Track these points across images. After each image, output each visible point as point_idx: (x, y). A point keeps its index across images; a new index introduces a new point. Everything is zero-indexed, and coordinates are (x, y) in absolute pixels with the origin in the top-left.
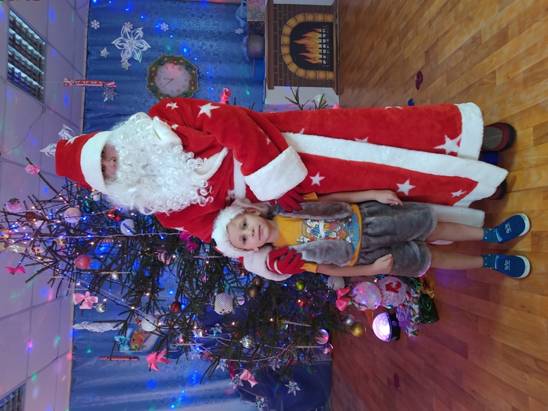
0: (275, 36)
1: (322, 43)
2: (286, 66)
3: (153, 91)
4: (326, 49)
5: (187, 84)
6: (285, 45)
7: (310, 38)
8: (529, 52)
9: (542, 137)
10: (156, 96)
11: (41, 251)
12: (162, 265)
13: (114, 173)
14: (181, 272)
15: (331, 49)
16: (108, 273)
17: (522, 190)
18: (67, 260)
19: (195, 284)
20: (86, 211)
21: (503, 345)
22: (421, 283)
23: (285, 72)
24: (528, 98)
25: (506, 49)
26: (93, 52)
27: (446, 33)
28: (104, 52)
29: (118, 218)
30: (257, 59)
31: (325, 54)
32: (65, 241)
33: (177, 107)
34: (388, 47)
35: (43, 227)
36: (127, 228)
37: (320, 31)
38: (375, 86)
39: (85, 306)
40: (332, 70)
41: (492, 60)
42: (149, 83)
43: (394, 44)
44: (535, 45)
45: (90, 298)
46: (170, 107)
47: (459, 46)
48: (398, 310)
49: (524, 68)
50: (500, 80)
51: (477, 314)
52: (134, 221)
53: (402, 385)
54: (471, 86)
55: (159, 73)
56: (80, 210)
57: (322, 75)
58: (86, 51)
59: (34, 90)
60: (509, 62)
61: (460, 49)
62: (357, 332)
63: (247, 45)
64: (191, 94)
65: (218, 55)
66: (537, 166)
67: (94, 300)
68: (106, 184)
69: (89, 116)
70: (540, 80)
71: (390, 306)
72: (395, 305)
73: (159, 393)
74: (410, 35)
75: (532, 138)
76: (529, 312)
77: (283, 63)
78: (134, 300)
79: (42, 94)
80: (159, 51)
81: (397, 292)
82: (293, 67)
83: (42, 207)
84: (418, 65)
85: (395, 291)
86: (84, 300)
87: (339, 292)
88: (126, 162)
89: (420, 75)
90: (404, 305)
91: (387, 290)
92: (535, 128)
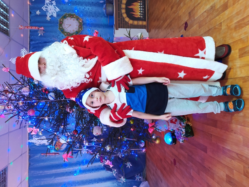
0: (119, 4)
1: (141, 8)
2: (124, 18)
3: (62, 31)
4: (142, 10)
5: (77, 27)
6: (123, 9)
7: (135, 5)
8: (238, 14)
9: (243, 54)
10: (63, 33)
11: (12, 108)
12: (68, 113)
13: (45, 70)
14: (77, 116)
15: (145, 11)
16: (43, 118)
17: (233, 78)
18: (24, 111)
19: (84, 122)
20: (32, 89)
21: (223, 148)
22: (186, 120)
23: (124, 22)
24: (237, 35)
25: (227, 12)
26: (32, 12)
27: (198, 4)
28: (38, 12)
29: (47, 92)
30: (110, 15)
31: (142, 13)
32: (23, 103)
33: (73, 39)
34: (171, 10)
35: (12, 97)
36: (51, 97)
37: (140, 2)
38: (165, 28)
39: (33, 133)
40: (145, 20)
41: (220, 18)
42: (60, 27)
43: (174, 9)
44: (240, 10)
45: (35, 129)
46: (70, 39)
47: (205, 10)
48: (175, 131)
49: (235, 21)
50: (224, 27)
51: (211, 133)
52: (55, 93)
53: (177, 164)
54: (210, 29)
55: (64, 22)
56: (29, 88)
57: (140, 23)
58: (29, 12)
59: (5, 31)
60: (228, 19)
61: (205, 12)
62: (157, 142)
63: (105, 9)
64: (79, 32)
65: (92, 13)
66: (240, 67)
67: (37, 130)
68: (41, 76)
69: (32, 43)
70: (242, 27)
71: (172, 129)
72: (175, 129)
73: (69, 169)
74: (182, 5)
75: (238, 54)
76: (235, 133)
77: (122, 17)
78: (56, 129)
79: (8, 33)
80: (64, 11)
81: (175, 123)
82: (127, 19)
83: (11, 87)
84: (185, 19)
85: (174, 123)
86: (33, 131)
87: (150, 125)
88: (50, 64)
89: (186, 24)
90: (178, 129)
91: (171, 123)
92: (240, 50)
